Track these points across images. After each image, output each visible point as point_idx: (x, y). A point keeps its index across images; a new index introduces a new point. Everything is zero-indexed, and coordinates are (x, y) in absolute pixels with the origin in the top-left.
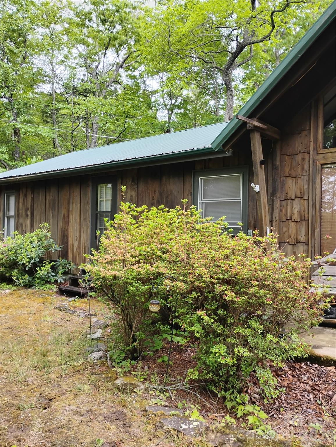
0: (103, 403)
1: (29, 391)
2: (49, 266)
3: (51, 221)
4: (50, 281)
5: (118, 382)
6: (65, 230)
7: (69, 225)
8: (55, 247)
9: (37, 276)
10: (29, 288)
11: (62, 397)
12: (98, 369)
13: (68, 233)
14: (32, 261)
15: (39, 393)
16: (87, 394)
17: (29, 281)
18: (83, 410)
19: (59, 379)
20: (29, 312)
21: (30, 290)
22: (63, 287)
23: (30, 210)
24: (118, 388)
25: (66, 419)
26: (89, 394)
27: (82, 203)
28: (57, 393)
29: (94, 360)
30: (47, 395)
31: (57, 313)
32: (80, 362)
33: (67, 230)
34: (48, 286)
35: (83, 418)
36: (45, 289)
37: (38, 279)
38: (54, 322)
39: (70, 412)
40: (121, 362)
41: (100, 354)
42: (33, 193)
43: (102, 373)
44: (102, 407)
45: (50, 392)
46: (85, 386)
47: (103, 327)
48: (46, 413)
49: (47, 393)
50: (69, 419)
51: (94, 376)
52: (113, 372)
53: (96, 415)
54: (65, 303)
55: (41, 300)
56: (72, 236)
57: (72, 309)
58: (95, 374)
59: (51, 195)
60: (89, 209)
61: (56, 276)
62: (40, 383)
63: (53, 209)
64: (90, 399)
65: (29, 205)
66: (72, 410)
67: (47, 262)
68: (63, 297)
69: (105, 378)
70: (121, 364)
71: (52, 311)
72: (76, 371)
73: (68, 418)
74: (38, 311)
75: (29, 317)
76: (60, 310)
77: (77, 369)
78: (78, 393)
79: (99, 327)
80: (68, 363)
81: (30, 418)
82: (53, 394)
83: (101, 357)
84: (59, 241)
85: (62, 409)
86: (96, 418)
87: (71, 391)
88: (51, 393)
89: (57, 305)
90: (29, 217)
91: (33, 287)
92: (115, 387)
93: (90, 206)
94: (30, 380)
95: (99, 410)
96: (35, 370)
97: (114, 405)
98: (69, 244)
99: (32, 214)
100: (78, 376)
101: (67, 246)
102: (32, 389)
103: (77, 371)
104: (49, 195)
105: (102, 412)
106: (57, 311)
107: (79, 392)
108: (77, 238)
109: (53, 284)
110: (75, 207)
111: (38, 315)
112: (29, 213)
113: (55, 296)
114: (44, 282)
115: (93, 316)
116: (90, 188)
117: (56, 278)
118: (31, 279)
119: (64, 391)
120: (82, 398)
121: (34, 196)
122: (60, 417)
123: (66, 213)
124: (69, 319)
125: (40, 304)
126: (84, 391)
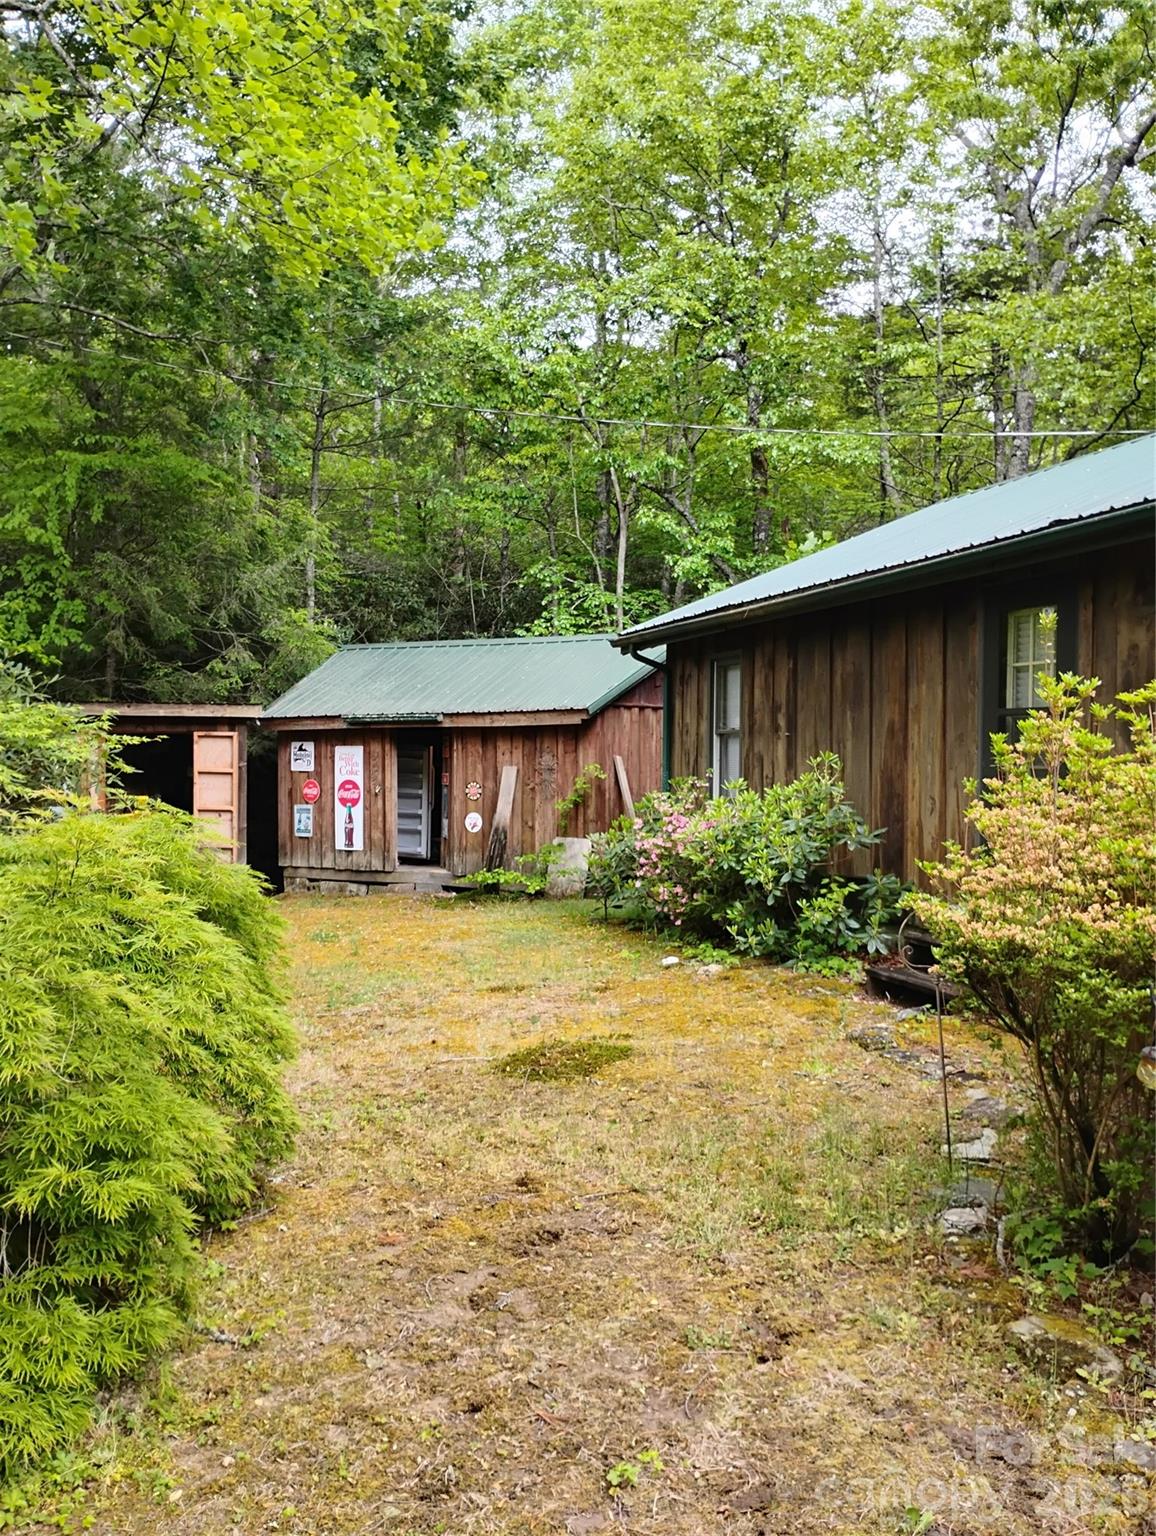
0: (957, 1388)
1: (725, 1291)
2: (838, 894)
3: (849, 745)
4: (843, 948)
5: (1023, 1329)
6: (895, 776)
7: (906, 758)
8: (858, 833)
9: (803, 927)
10: (777, 964)
11: (822, 1336)
12: (957, 1268)
13: (904, 788)
14: (785, 878)
15: (753, 1305)
16: (905, 1343)
17: (777, 941)
18: (884, 1396)
19: (821, 1275)
20: (766, 1040)
21: (779, 971)
22: (883, 970)
23: (783, 710)
24: (1019, 1351)
25: (824, 1410)
26: (913, 1348)
27: (950, 684)
28: (808, 1317)
29: (951, 1234)
30: (776, 1319)
31: (854, 1057)
32: (899, 1232)
33: (902, 776)
34: (835, 962)
35: (878, 1423)
36: (824, 972)
37: (807, 936)
38: (839, 1085)
39: (840, 1392)
40: (1045, 1260)
41: (975, 1220)
42: (793, 655)
43: (967, 1283)
44: (950, 1402)
45: (786, 1310)
46: (904, 1315)
47: (1002, 1125)
48: (763, 1374)
49: (775, 1313)
50: (833, 1412)
51: (941, 1288)
52: (1011, 1292)
53: (923, 1424)
54: (884, 1025)
55: (809, 1006)
56: (917, 795)
57: (904, 1047)
58: (945, 1284)
59: (850, 660)
60: (975, 699)
61: (862, 929)
62: (761, 1273)
63: (856, 705)
64: (913, 1365)
65: (782, 697)
66: (847, 1387)
67: (836, 881)
68: (881, 1003)
69: (974, 1304)
70: (1043, 1267)
71: (839, 1048)
72: (882, 1260)
73: (829, 1408)
74: (796, 1041)
75: (765, 1057)
76: (866, 1047)
77: (886, 1254)
78: (875, 1335)
79: (985, 1121)
80: (860, 1228)
81: (715, 1379)
82: (793, 1320)
83: (977, 1229)
84: (877, 814)
85: (815, 1375)
86: (922, 1435)
87: (854, 1322)
88: (790, 1313)
89: (857, 1029)
90: (783, 733)
91: (790, 962)
92: (1008, 1344)
93: (979, 691)
94: (732, 1256)
95: (937, 1410)
96: (754, 1229)
97: (996, 1407)
98: (909, 823)
99: (792, 726)
100: (884, 1277)
101: (902, 832)
102: (735, 1288)
103: (886, 1261)
104: (844, 660)
105: (949, 1419)
106: (855, 1048)
107: (880, 1331)
108: (934, 803)
109: (851, 958)
110: (927, 697)
111: (792, 1054)
112: (782, 722)
113: (856, 999)
114: (825, 947)
115: (973, 1082)
116: (979, 627)
117: (864, 938)
118: (783, 935)
119: (832, 1318)
120: (886, 1352)
121: (795, 664)
122: (806, 1398)
123: (897, 718)
124: (887, 1080)
125: (804, 1019)
126: (896, 1333)
